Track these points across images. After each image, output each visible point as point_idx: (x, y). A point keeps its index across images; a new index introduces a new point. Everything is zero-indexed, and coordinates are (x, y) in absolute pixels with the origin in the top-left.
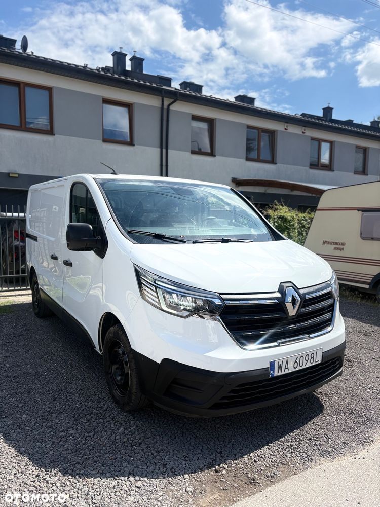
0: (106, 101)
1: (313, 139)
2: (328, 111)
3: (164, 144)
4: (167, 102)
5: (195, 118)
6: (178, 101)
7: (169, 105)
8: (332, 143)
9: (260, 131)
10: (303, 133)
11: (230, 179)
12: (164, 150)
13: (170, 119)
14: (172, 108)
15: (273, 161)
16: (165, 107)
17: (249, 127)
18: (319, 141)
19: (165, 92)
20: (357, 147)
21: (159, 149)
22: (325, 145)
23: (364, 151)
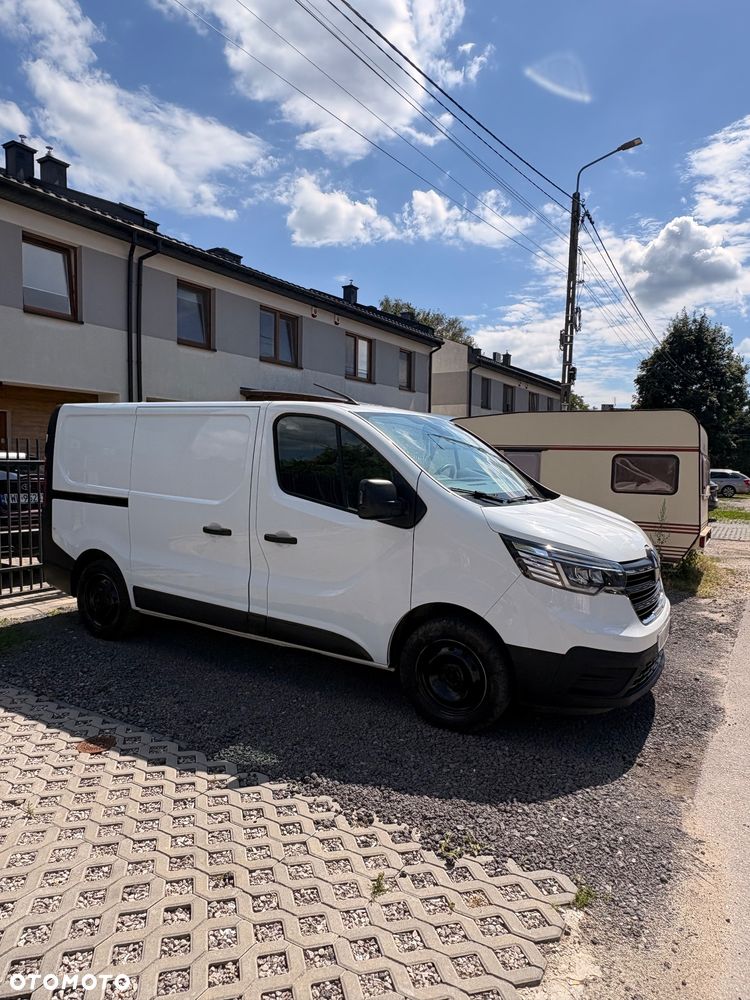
0: (29, 238)
1: (348, 334)
2: (350, 291)
3: (133, 325)
4: (138, 252)
5: (183, 285)
6: (159, 254)
7: (141, 259)
8: (370, 342)
9: (278, 314)
10: (336, 323)
11: (238, 390)
12: (134, 335)
13: (143, 283)
14: (145, 263)
15: (296, 364)
16: (135, 260)
17: (263, 308)
18: (356, 337)
19: (138, 235)
20: (402, 351)
21: (125, 333)
22: (363, 346)
23: (409, 356)
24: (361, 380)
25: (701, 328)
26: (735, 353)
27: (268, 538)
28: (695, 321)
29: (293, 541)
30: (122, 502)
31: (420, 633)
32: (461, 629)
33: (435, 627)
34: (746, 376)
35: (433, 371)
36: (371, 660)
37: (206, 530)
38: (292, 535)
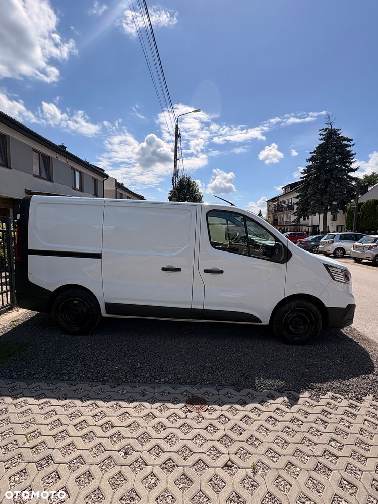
1: (72, 169)
8: (80, 173)
9: (40, 155)
10: (67, 163)
15: (50, 180)
17: (34, 150)
18: (74, 170)
20: (93, 178)
22: (77, 174)
23: (95, 181)
24: (77, 190)
25: (189, 181)
26: (199, 191)
27: (206, 271)
28: (187, 178)
29: (222, 272)
30: (98, 256)
31: (287, 307)
32: (305, 303)
33: (293, 304)
34: (202, 199)
35: (105, 189)
36: (260, 321)
37: (163, 269)
38: (221, 269)
